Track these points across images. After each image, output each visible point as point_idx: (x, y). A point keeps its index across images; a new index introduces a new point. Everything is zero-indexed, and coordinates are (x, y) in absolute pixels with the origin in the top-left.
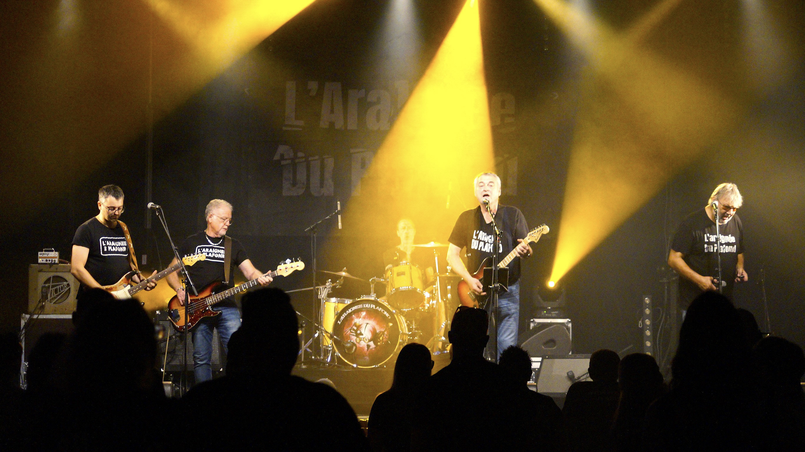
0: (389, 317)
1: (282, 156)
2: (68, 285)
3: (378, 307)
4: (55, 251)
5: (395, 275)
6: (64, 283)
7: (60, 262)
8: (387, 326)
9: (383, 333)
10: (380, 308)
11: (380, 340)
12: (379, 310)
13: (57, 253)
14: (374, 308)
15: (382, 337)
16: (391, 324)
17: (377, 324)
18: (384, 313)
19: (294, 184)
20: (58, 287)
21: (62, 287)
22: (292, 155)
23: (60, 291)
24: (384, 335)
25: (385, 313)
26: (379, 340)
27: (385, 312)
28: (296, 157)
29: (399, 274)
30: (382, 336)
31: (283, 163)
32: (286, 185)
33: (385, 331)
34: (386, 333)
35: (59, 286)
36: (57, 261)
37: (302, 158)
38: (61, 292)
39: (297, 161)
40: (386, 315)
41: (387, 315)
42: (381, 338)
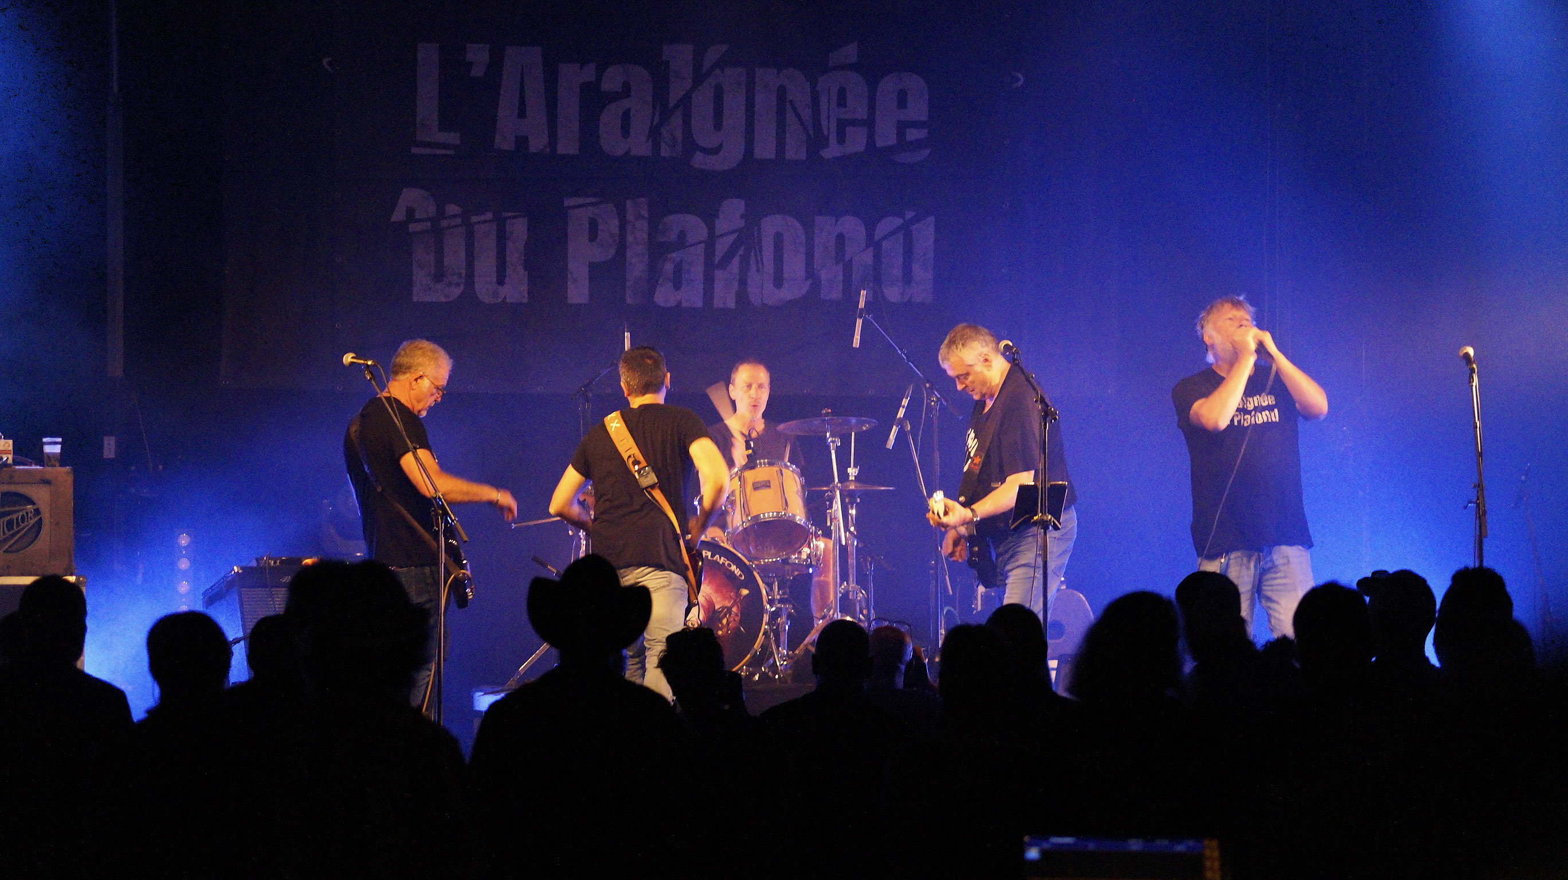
0: (740, 575)
1: (410, 212)
2: (37, 512)
3: (718, 556)
4: (4, 438)
5: (749, 488)
6: (28, 507)
7: (16, 462)
8: (738, 594)
9: (729, 610)
10: (722, 558)
11: (722, 624)
12: (721, 563)
13: (11, 442)
14: (709, 557)
15: (727, 620)
16: (745, 592)
17: (717, 591)
18: (730, 568)
19: (439, 276)
20: (14, 516)
21: (23, 517)
22: (432, 210)
23: (18, 524)
24: (730, 615)
25: (733, 568)
26: (720, 626)
27: (732, 565)
28: (441, 214)
29: (757, 487)
30: (728, 616)
31: (413, 227)
32: (420, 277)
33: (733, 606)
34: (734, 609)
35: (18, 514)
36: (10, 461)
37: (455, 216)
38: (22, 527)
39: (444, 223)
40: (736, 572)
41: (738, 572)
42: (725, 621)
